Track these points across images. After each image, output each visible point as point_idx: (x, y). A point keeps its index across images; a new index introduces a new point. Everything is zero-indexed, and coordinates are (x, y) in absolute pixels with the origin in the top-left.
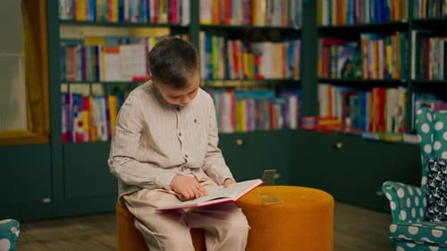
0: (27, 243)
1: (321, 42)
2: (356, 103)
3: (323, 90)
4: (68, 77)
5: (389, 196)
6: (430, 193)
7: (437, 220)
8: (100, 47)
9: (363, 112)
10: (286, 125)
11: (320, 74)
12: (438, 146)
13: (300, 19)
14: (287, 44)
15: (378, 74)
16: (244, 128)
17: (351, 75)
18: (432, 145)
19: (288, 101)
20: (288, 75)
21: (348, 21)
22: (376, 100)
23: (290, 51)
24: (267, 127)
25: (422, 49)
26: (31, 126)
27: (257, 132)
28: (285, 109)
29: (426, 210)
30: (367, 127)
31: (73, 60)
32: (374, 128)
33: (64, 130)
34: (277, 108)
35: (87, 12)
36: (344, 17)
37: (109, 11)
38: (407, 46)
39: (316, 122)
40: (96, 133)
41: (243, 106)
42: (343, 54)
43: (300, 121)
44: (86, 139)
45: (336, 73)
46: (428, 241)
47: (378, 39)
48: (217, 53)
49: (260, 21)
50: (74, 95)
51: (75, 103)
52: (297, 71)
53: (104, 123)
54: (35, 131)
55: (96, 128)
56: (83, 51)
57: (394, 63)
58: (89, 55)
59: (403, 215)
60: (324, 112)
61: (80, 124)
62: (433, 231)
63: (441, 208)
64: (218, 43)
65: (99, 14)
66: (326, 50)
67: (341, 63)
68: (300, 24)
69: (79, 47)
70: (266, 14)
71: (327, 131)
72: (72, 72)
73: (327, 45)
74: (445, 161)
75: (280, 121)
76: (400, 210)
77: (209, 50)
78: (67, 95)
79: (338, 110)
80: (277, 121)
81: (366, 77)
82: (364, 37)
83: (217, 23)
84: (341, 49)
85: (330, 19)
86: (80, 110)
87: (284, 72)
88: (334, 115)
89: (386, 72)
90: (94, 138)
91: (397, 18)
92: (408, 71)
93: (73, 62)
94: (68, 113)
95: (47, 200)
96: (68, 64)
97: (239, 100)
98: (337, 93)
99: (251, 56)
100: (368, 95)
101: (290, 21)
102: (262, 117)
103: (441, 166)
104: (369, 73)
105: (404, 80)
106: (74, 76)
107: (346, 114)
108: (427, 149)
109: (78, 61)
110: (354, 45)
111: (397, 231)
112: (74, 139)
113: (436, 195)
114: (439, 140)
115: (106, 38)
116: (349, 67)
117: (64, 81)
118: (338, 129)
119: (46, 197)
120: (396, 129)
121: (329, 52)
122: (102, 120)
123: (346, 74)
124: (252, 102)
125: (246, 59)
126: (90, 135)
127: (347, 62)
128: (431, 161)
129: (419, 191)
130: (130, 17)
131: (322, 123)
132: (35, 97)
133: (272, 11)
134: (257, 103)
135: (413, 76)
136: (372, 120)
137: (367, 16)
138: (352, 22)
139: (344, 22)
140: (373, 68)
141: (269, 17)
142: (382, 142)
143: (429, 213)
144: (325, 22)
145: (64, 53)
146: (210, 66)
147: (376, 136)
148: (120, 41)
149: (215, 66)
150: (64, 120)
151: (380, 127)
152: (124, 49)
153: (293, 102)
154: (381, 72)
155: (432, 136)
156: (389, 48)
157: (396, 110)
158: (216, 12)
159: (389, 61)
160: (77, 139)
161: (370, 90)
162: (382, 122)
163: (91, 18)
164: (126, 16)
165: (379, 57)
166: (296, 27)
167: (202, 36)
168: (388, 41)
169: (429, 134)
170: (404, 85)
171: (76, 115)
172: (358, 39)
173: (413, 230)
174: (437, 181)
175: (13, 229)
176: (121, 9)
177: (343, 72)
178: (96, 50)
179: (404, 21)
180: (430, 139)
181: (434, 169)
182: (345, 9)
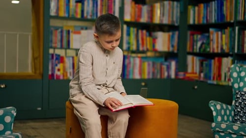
0: (27, 129)
1: (189, 33)
2: (206, 65)
3: (190, 58)
4: (54, 45)
5: (212, 108)
6: (236, 109)
7: (238, 123)
8: (71, 30)
9: (210, 70)
10: (169, 76)
11: (188, 50)
12: (242, 84)
13: (178, 20)
14: (171, 33)
15: (218, 50)
16: (146, 76)
17: (204, 50)
18: (239, 84)
19: (170, 64)
20: (171, 49)
21: (203, 21)
22: (217, 64)
23: (173, 37)
24: (159, 77)
25: (241, 37)
26: (33, 70)
27: (153, 79)
28: (169, 68)
29: (233, 117)
30: (212, 78)
31: (56, 36)
32: (215, 79)
33: (50, 73)
34: (165, 67)
35: (65, 12)
36: (202, 19)
37: (76, 12)
38: (233, 35)
39: (184, 75)
40: (67, 76)
41: (146, 65)
42: (200, 39)
43: (176, 74)
44: (61, 78)
45: (196, 49)
46: (231, 132)
47: (218, 31)
48: (133, 36)
49: (157, 20)
50: (56, 55)
51: (57, 59)
52: (176, 48)
53: (71, 70)
54: (35, 73)
55: (67, 73)
56: (62, 32)
57: (226, 44)
58: (65, 34)
59: (219, 119)
60: (190, 70)
61: (59, 70)
62: (234, 126)
63: (241, 117)
64: (133, 31)
65: (71, 13)
66: (192, 37)
67: (199, 44)
68: (178, 23)
69: (60, 30)
70: (160, 17)
71: (190, 80)
72: (56, 43)
73: (192, 35)
74: (244, 92)
75: (166, 74)
76: (218, 115)
77: (129, 34)
78: (52, 55)
79: (197, 69)
80: (164, 74)
81: (211, 51)
82: (211, 30)
83: (133, 20)
84: (199, 36)
85: (194, 20)
86: (59, 63)
87: (169, 48)
88: (195, 71)
89: (222, 49)
90: (65, 78)
91: (228, 20)
92: (233, 48)
93: (56, 38)
94: (52, 64)
95: (40, 109)
96: (54, 38)
97: (144, 62)
98: (197, 60)
99: (151, 39)
100: (213, 61)
101: (173, 21)
102: (156, 71)
103: (242, 95)
104: (213, 49)
105: (231, 53)
106: (57, 45)
107: (201, 71)
108: (236, 86)
109: (59, 37)
110: (207, 34)
111: (215, 126)
112: (55, 78)
113: (239, 110)
114: (242, 82)
115: (75, 27)
116: (204, 46)
117: (51, 47)
118: (197, 79)
119: (39, 107)
120: (227, 79)
121: (193, 38)
122: (70, 68)
123: (202, 50)
124: (151, 63)
125: (148, 40)
126: (64, 76)
127: (203, 43)
128: (237, 92)
129: (230, 107)
130: (87, 16)
131: (187, 75)
132: (36, 55)
133: (163, 15)
134: (154, 64)
135: (236, 51)
136: (215, 74)
137: (213, 19)
138: (205, 22)
139: (201, 22)
140: (215, 46)
141: (161, 18)
142: (218, 85)
143: (235, 119)
144: (191, 22)
145: (52, 33)
146: (129, 43)
147: (215, 82)
148: (82, 29)
149: (131, 43)
150: (50, 68)
151: (218, 78)
152: (83, 32)
153: (173, 64)
154: (219, 49)
155: (239, 79)
156: (224, 36)
157: (227, 69)
158: (133, 15)
159: (224, 43)
160: (57, 78)
161: (214, 58)
162: (219, 76)
163: (66, 15)
164: (85, 15)
165: (218, 41)
166: (176, 24)
167: (125, 27)
168: (223, 32)
169: (237, 78)
170: (231, 56)
171: (56, 65)
172: (208, 32)
173: (223, 126)
174: (240, 102)
175: (12, 111)
176: (82, 11)
177: (200, 49)
178: (68, 32)
179: (232, 21)
180: (238, 81)
181: (238, 96)
182: (202, 15)
